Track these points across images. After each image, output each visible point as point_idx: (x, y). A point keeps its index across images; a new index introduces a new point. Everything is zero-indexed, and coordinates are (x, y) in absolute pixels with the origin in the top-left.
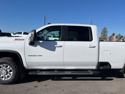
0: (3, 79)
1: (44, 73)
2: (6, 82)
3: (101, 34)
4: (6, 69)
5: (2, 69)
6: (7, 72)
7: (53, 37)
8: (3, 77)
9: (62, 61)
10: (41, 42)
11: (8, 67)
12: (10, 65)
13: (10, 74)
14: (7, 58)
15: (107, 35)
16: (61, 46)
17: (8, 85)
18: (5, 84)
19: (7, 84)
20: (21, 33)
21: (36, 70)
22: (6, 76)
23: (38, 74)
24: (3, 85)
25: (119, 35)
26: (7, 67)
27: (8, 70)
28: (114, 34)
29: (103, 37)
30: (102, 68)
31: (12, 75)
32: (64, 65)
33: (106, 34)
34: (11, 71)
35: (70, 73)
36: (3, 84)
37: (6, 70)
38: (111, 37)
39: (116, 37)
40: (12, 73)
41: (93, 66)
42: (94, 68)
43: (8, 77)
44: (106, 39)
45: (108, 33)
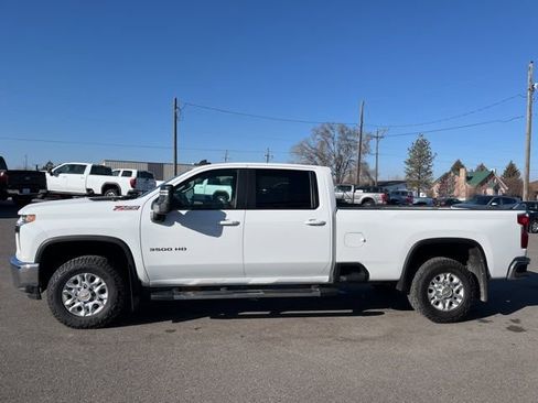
0: (82, 313)
1: (191, 295)
2: (91, 321)
3: (407, 166)
4: (89, 286)
5: (78, 286)
6: (93, 294)
8: (79, 309)
9: (239, 261)
10: (183, 212)
11: (97, 280)
12: (101, 276)
13: (101, 300)
14: (93, 257)
15: (432, 169)
16: (237, 224)
17: (93, 330)
18: (87, 328)
19: (92, 327)
20: (79, 170)
21: (169, 288)
22: (90, 305)
23: (176, 297)
24: (81, 331)
25: (482, 168)
26: (92, 280)
27: (96, 290)
28: (458, 167)
29: (414, 178)
30: (344, 278)
31: (105, 301)
32: (244, 274)
33: (425, 166)
34: (102, 291)
35: (261, 294)
36: (81, 327)
37: (91, 290)
38: (446, 176)
39: (468, 179)
40: (105, 296)
41: (322, 273)
42: (325, 279)
43: (96, 306)
44: (428, 185)
45: (434, 162)
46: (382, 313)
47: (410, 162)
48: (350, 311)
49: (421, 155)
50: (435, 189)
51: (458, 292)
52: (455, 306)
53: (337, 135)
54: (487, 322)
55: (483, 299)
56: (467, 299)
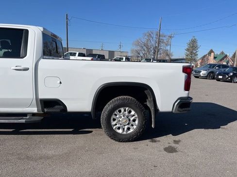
3: (186, 52)
7: (79, 56)
15: (198, 53)
25: (222, 53)
28: (211, 51)
29: (189, 57)
33: (195, 52)
38: (204, 56)
39: (215, 58)
44: (195, 60)
45: (199, 49)
46: (91, 132)
47: (188, 50)
48: (71, 130)
49: (193, 47)
50: (199, 62)
51: (134, 120)
52: (131, 130)
53: (154, 36)
54: (155, 141)
55: (153, 126)
56: (140, 126)
